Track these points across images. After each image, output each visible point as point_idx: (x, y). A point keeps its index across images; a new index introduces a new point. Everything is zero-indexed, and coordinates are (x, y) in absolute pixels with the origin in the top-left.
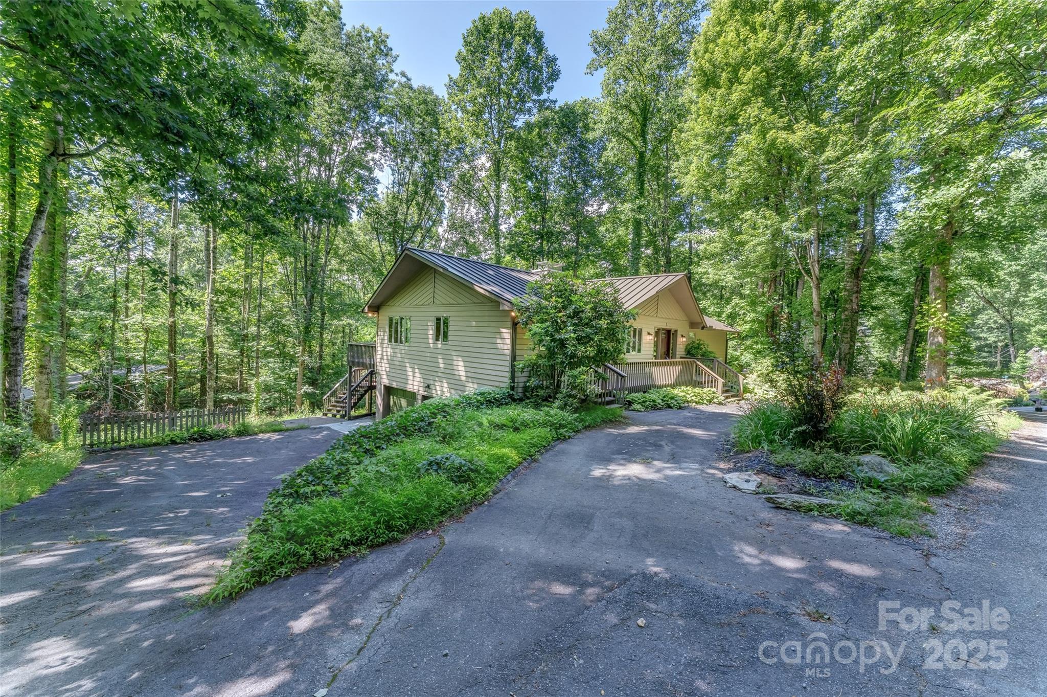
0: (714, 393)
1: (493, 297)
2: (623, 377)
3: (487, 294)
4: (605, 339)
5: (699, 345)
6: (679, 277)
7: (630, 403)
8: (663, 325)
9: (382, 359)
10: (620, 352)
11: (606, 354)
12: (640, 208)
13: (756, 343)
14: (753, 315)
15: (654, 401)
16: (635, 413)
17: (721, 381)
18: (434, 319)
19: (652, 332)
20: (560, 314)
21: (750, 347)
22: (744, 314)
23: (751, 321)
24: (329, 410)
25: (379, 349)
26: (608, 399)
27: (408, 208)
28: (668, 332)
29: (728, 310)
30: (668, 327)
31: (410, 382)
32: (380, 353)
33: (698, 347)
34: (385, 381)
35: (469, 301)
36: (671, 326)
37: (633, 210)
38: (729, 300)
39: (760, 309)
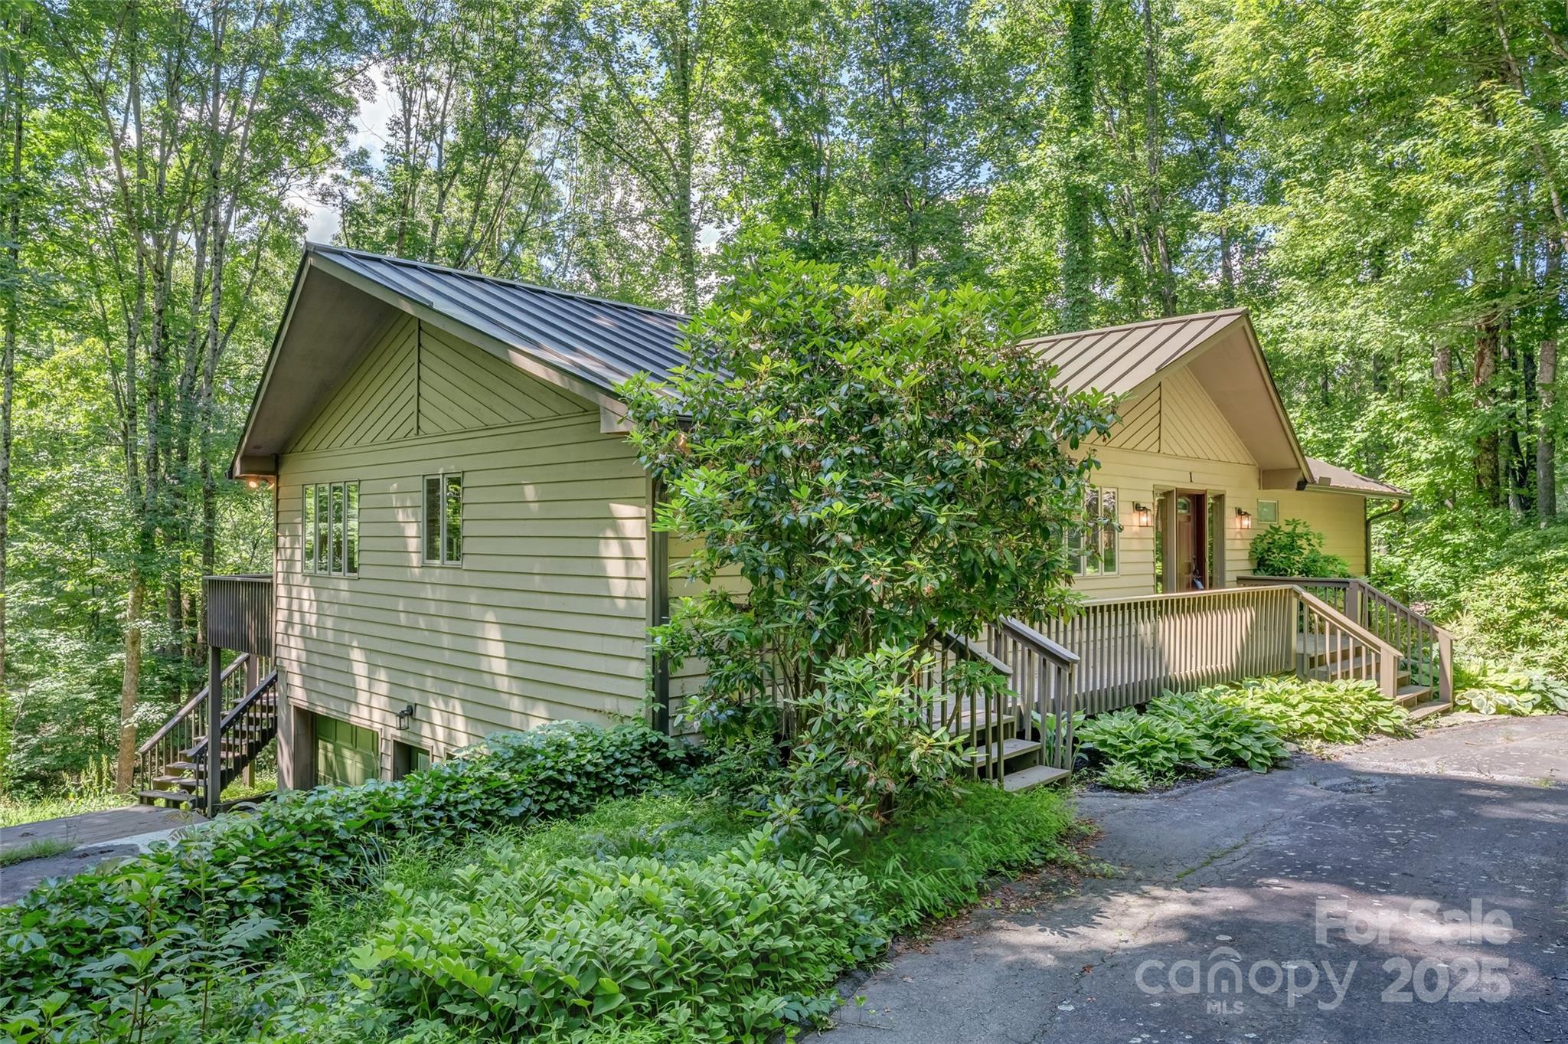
0: (1372, 696)
1: (578, 388)
2: (1063, 662)
3: (556, 379)
4: (984, 519)
5: (1293, 536)
6: (1223, 323)
7: (1096, 759)
8: (1177, 478)
9: (289, 623)
10: (1048, 571)
11: (991, 579)
12: (1082, 157)
13: (1451, 527)
14: (1435, 444)
15: (1181, 746)
16: (1117, 801)
17: (1389, 654)
18: (419, 485)
19: (1149, 500)
20: (791, 426)
21: (1434, 540)
22: (1407, 441)
23: (1430, 463)
24: (162, 786)
25: (282, 591)
26: (1012, 747)
27: (443, 195)
28: (1197, 501)
29: (1357, 434)
30: (1196, 487)
31: (363, 698)
32: (283, 603)
33: (1291, 547)
34: (299, 696)
35: (516, 416)
36: (1205, 481)
37: (1063, 165)
38: (1355, 407)
39: (1457, 424)
